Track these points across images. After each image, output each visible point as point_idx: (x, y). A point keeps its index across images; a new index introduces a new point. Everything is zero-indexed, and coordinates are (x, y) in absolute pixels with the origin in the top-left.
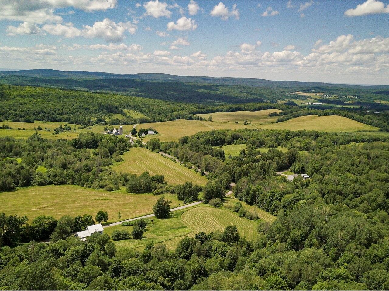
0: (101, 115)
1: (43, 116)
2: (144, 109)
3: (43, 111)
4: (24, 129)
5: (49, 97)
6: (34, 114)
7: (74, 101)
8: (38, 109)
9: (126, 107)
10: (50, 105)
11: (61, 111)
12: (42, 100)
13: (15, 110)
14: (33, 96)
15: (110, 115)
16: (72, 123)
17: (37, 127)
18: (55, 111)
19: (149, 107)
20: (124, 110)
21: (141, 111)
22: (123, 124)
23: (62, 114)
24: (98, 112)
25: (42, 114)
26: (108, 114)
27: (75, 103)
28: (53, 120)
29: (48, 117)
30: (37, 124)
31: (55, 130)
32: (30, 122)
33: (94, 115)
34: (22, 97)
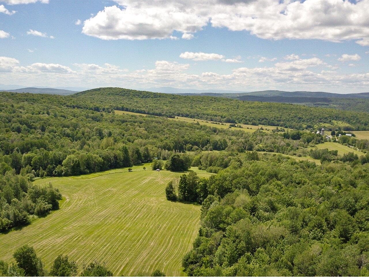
0: (312, 123)
1: (266, 121)
2: (351, 121)
3: (266, 118)
4: (251, 129)
5: (271, 109)
6: (259, 120)
7: (291, 112)
8: (262, 116)
9: (335, 118)
10: (271, 114)
11: (279, 119)
12: (266, 110)
13: (246, 117)
14: (259, 107)
16: (286, 127)
17: (260, 128)
18: (275, 119)
19: (358, 119)
20: (334, 121)
21: (349, 122)
22: (328, 130)
23: (280, 121)
24: (310, 121)
25: (265, 120)
26: (318, 123)
27: (291, 113)
28: (273, 125)
29: (269, 122)
30: (260, 126)
31: (272, 130)
32: (256, 125)
33: (306, 123)
34: (252, 108)
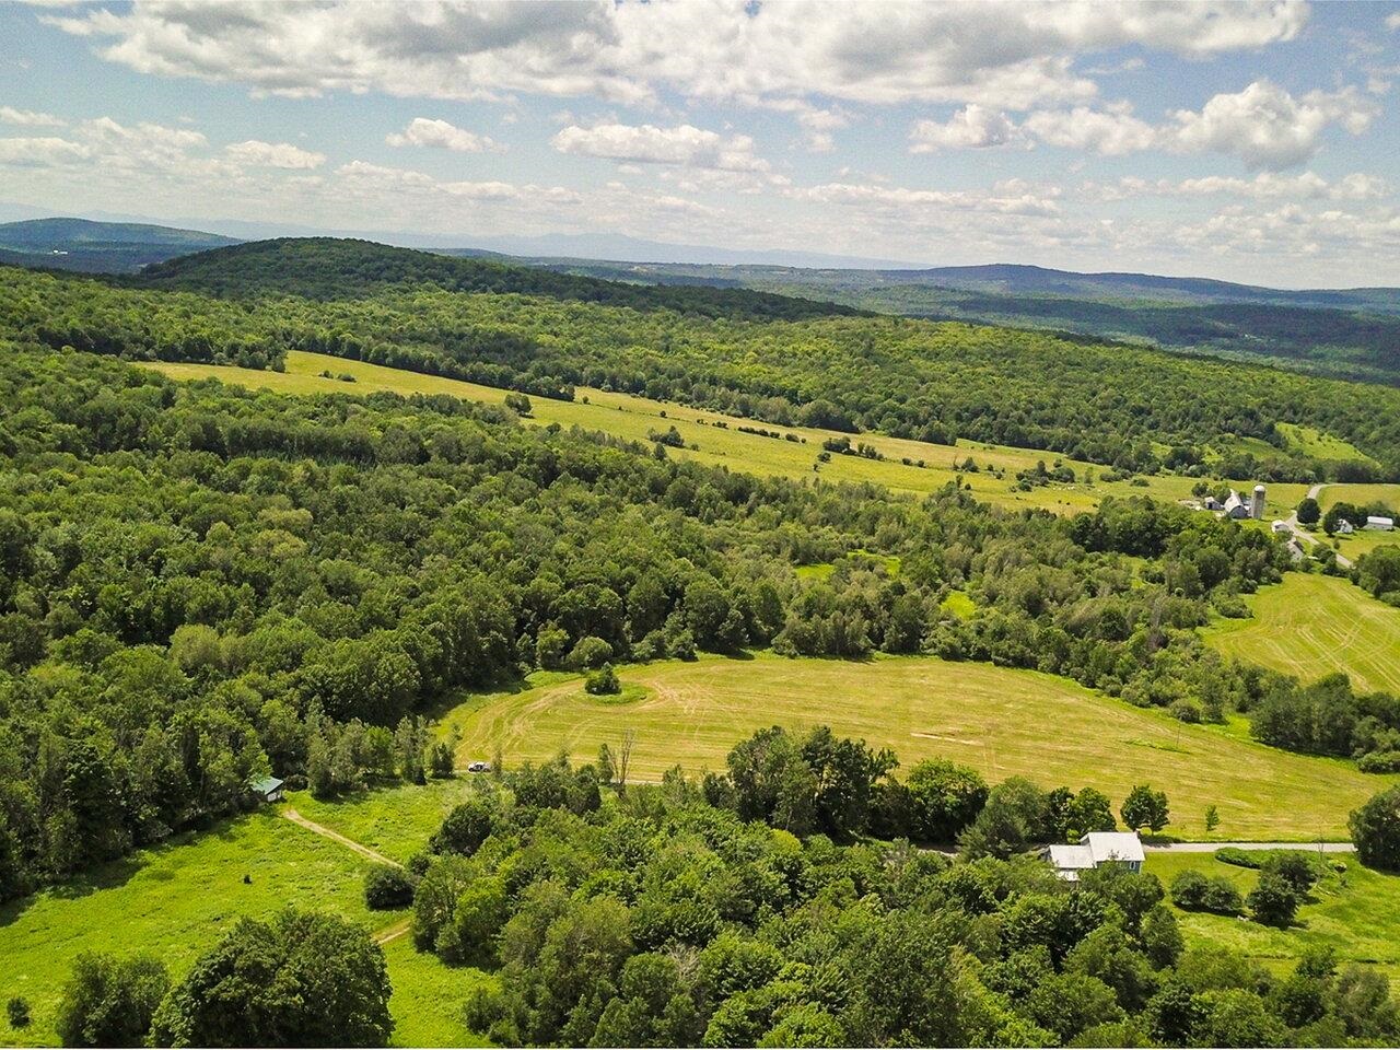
0: (1189, 437)
1: (987, 425)
2: (1362, 429)
3: (988, 408)
4: (921, 465)
5: (1013, 363)
6: (959, 418)
7: (1100, 381)
8: (973, 399)
9: (1289, 414)
10: (1014, 390)
11: (1047, 412)
12: (990, 369)
13: (902, 400)
14: (962, 354)
15: (1221, 440)
16: (1081, 457)
17: (961, 461)
18: (1028, 412)
19: (1385, 422)
20: (1281, 427)
21: (1349, 435)
22: (1268, 476)
23: (1051, 422)
24: (1181, 427)
25: (984, 419)
26: (1217, 438)
27: (1102, 386)
28: (1020, 441)
29: (1003, 428)
30: (965, 450)
31: (1020, 477)
32: (945, 443)
33: (1163, 435)
34: (928, 358)
